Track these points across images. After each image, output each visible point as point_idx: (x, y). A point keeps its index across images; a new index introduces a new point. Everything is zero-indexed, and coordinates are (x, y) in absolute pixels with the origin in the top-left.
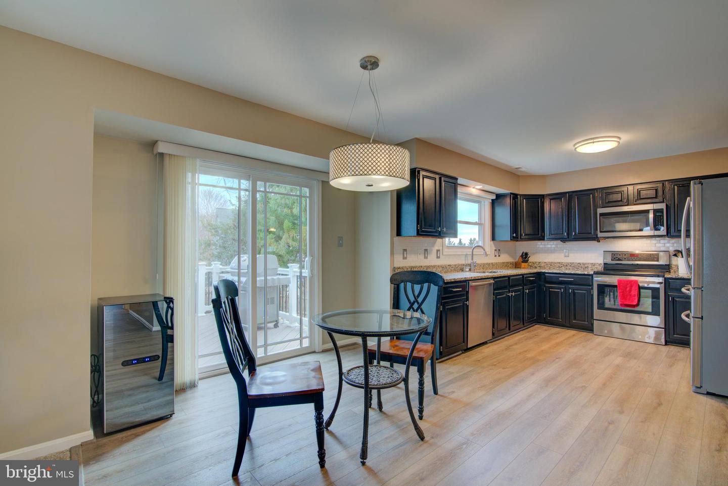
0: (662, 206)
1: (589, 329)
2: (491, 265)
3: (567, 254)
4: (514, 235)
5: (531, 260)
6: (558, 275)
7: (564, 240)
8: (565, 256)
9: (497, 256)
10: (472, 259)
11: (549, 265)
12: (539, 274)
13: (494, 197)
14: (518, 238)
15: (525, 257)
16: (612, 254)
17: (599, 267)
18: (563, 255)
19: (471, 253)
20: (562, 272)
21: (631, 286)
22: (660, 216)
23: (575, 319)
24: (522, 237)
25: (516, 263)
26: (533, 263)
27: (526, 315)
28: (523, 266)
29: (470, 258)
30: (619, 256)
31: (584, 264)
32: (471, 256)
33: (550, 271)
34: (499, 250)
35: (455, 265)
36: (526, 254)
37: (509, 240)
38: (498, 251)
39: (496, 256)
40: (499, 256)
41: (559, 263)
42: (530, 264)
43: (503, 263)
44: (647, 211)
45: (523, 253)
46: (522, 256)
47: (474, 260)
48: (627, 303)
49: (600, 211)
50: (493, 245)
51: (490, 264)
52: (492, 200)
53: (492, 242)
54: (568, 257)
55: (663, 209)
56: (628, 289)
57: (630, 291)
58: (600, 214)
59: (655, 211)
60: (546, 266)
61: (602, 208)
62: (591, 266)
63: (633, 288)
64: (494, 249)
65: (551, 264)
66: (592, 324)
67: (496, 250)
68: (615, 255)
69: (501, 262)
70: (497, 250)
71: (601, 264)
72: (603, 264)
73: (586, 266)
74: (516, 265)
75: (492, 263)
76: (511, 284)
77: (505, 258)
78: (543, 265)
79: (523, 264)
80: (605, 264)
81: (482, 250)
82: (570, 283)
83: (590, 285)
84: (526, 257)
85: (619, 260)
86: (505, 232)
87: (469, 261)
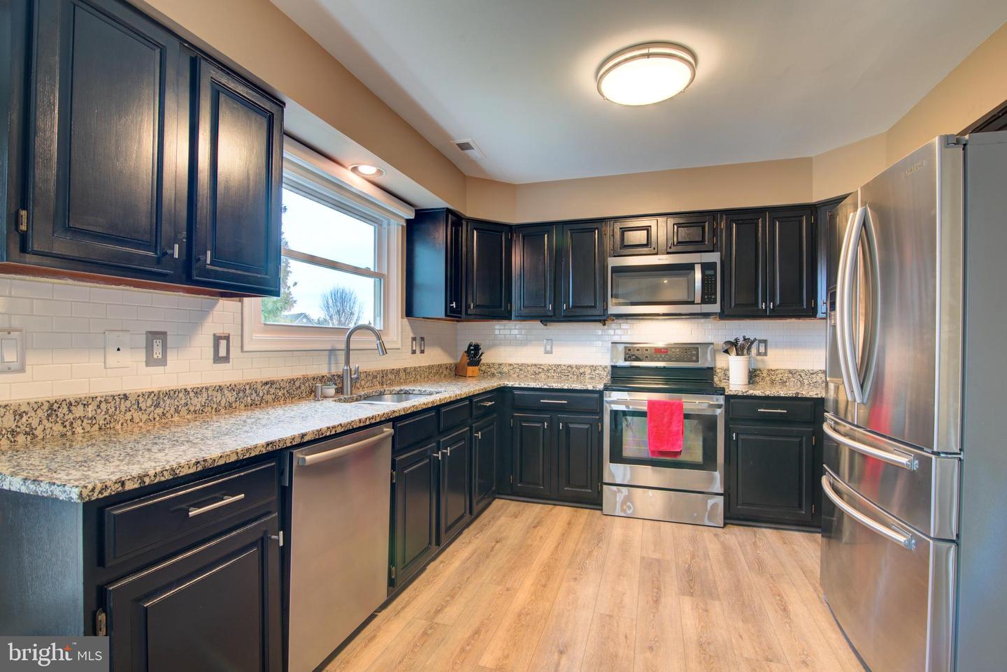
0: (714, 257)
1: (595, 502)
2: (402, 375)
3: (548, 348)
4: (454, 305)
5: (486, 358)
6: (538, 393)
7: (546, 319)
8: (546, 352)
9: (418, 351)
10: (347, 362)
11: (518, 370)
12: (502, 392)
13: (411, 216)
14: (460, 312)
15: (474, 354)
16: (626, 348)
17: (602, 373)
18: (542, 349)
19: (343, 346)
20: (546, 387)
21: (672, 414)
22: (711, 275)
23: (569, 484)
24: (469, 312)
25: (457, 366)
26: (489, 365)
27: (476, 481)
28: (469, 373)
29: (341, 357)
30: (636, 353)
31: (578, 367)
32: (343, 353)
33: (523, 385)
34: (422, 339)
35: (293, 381)
36: (477, 348)
37: (443, 316)
38: (420, 342)
39: (414, 352)
40: (422, 352)
41: (536, 365)
42: (483, 368)
43: (431, 367)
44: (690, 267)
45: (470, 345)
46: (468, 352)
47: (353, 366)
48: (664, 448)
49: (613, 262)
50: (408, 328)
51: (399, 370)
52: (408, 221)
53: (405, 320)
54: (552, 353)
55: (716, 263)
56: (666, 420)
57: (670, 423)
58: (612, 268)
59: (706, 267)
60: (512, 372)
61: (615, 256)
62: (589, 371)
63: (675, 418)
64: (412, 335)
65: (522, 367)
66: (600, 493)
67: (414, 339)
68: (632, 353)
69: (427, 364)
70: (418, 339)
71: (606, 367)
72: (610, 368)
73: (582, 371)
74: (457, 372)
75: (405, 370)
76: (442, 426)
77: (435, 357)
78: (505, 369)
79: (470, 369)
80: (614, 367)
81: (374, 338)
82: (560, 409)
83: (595, 413)
84: (476, 354)
85: (637, 359)
86: (433, 301)
87: (339, 368)
